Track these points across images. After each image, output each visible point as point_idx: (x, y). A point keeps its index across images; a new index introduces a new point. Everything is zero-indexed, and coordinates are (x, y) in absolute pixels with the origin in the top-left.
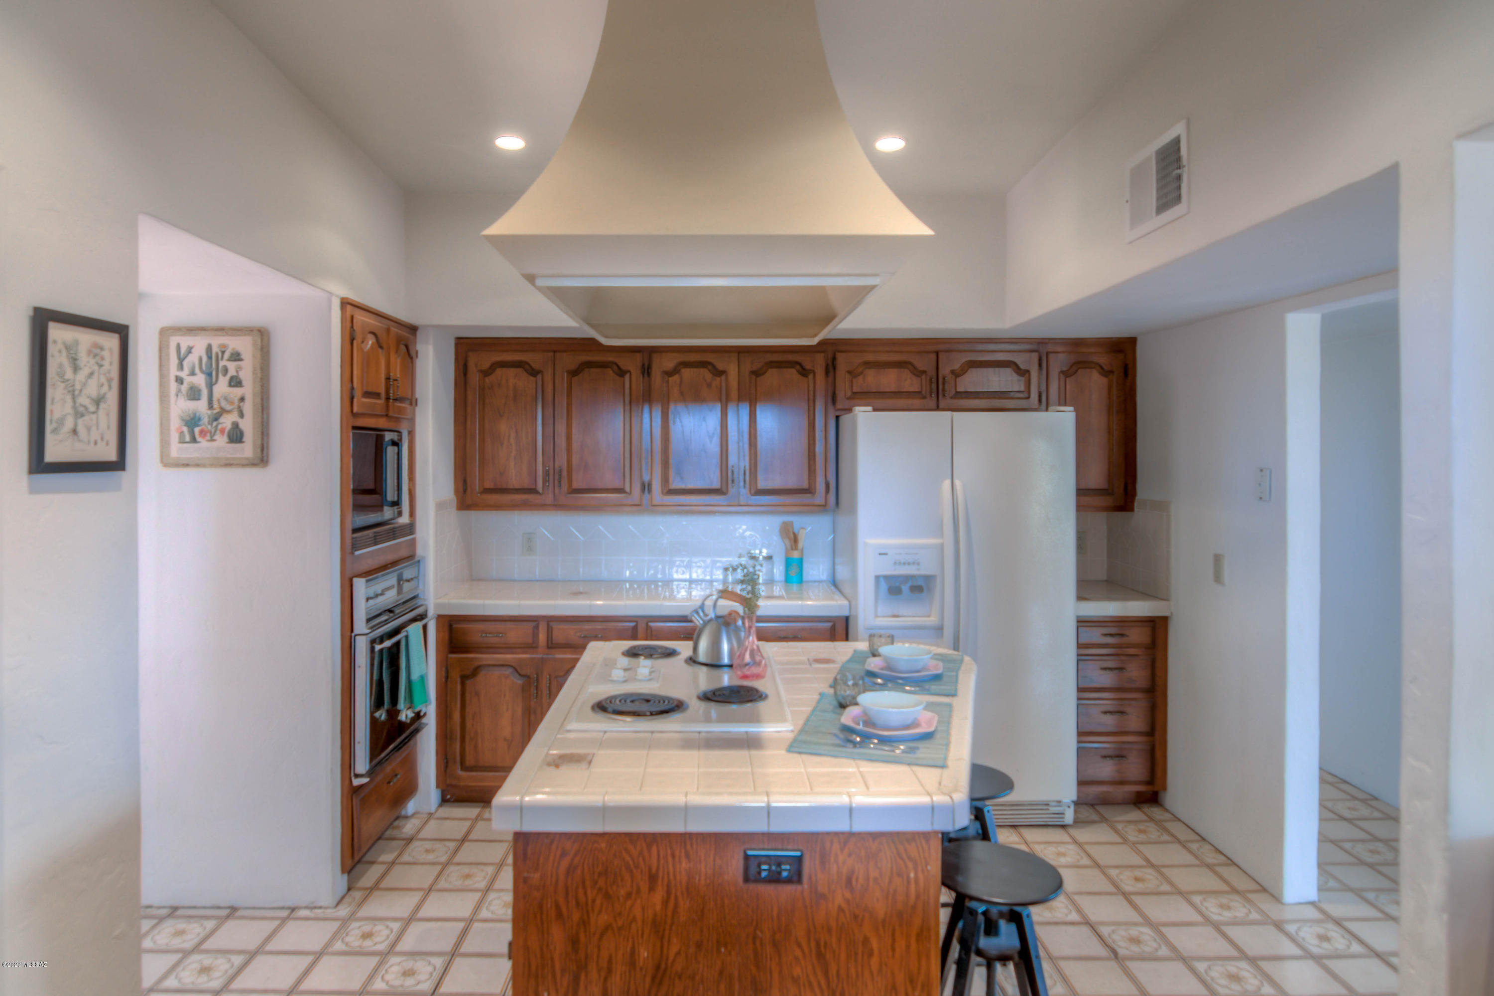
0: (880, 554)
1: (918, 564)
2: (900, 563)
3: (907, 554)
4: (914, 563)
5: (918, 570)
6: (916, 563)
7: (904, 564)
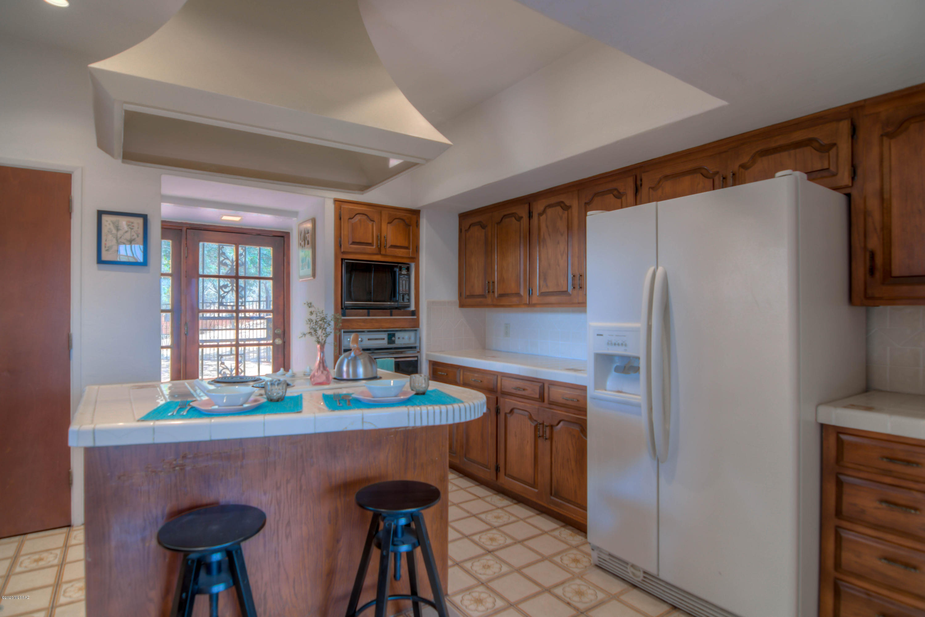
0: (598, 335)
1: (626, 345)
2: (611, 344)
3: (617, 336)
4: (622, 344)
5: (625, 350)
6: (624, 344)
7: (615, 344)
